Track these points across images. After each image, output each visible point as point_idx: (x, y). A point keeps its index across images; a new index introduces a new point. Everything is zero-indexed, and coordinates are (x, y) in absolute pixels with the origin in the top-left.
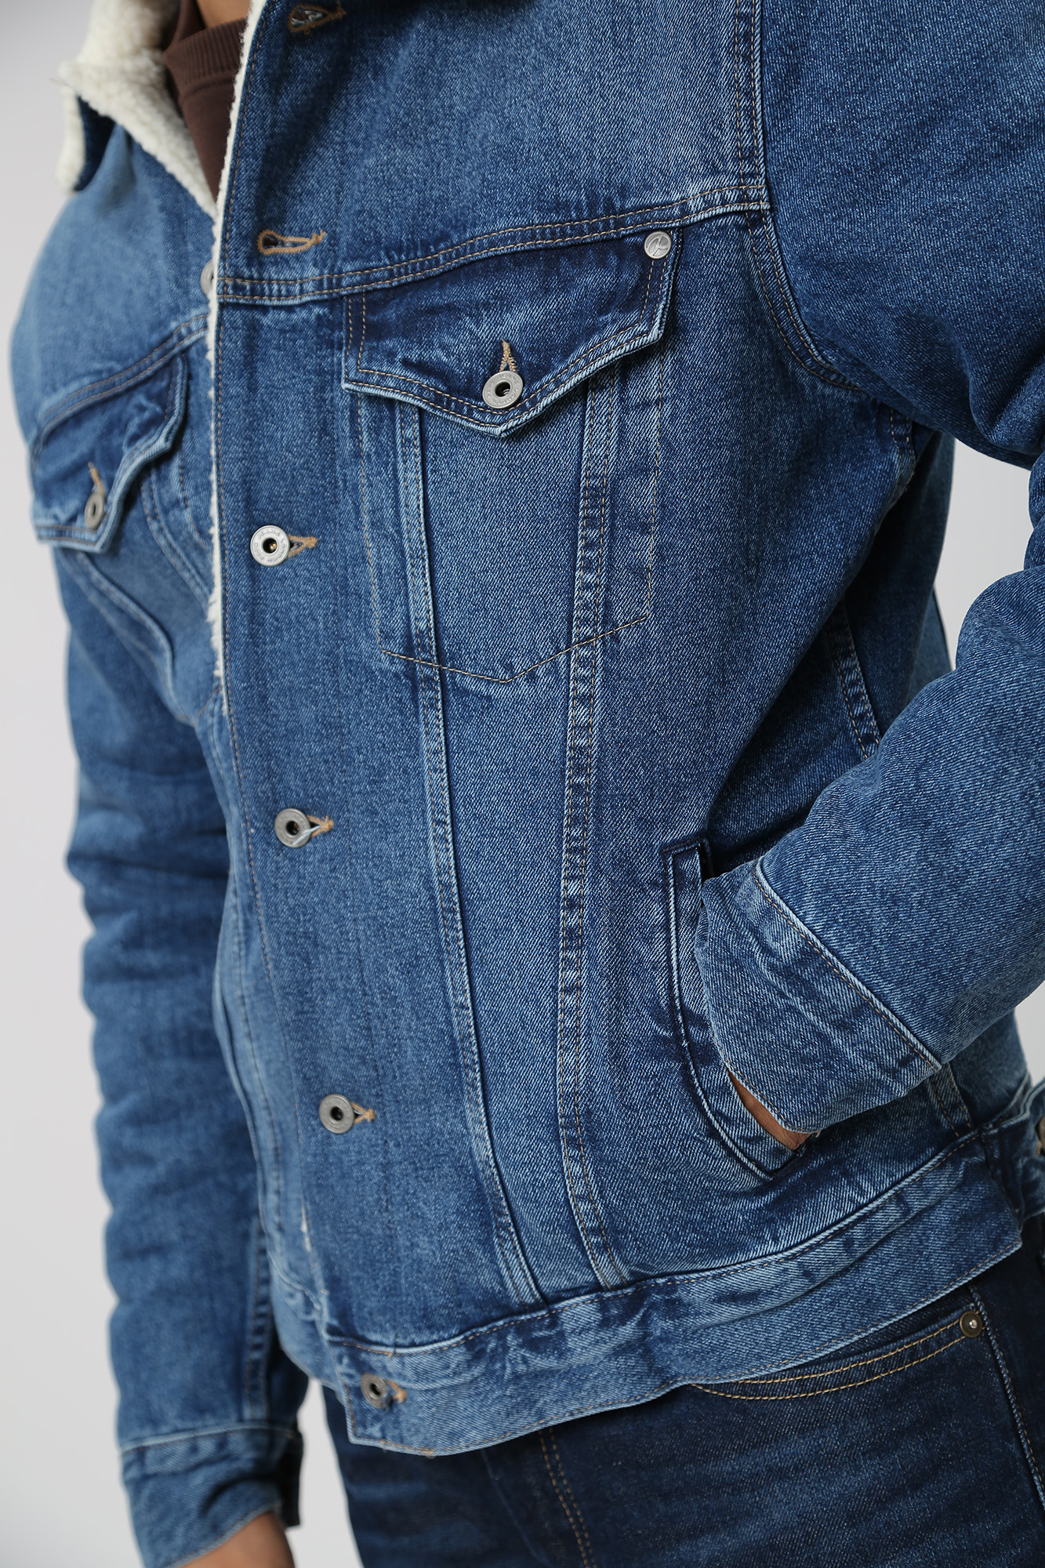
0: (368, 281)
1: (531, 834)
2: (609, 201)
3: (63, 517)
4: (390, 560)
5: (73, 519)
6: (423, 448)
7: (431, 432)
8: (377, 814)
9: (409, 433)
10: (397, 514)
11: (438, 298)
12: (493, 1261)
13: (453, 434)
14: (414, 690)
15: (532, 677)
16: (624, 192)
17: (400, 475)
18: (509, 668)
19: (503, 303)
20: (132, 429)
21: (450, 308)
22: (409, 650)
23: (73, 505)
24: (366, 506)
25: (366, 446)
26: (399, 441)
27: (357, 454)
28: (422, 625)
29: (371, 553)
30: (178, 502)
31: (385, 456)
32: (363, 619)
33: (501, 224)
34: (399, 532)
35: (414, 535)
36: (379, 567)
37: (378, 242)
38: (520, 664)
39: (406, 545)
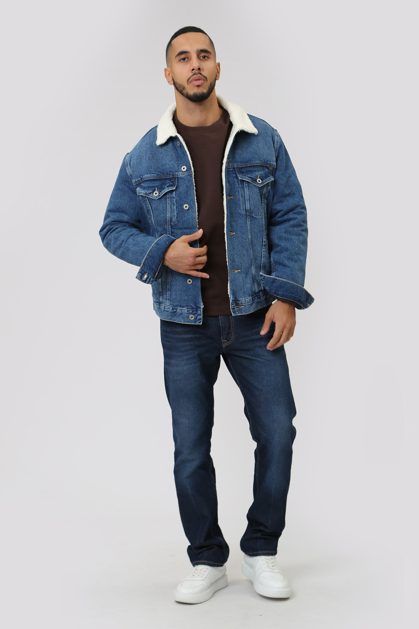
0: (238, 166)
1: (260, 234)
2: (266, 162)
4: (243, 200)
5: (150, 193)
6: (248, 187)
7: (249, 185)
8: (241, 232)
9: (246, 185)
10: (244, 195)
11: (249, 169)
12: (255, 286)
13: (253, 185)
14: (247, 216)
15: (261, 215)
16: (268, 161)
17: (245, 190)
18: (259, 214)
19: (258, 171)
20: (167, 185)
21: (252, 171)
22: (246, 211)
23: (150, 191)
24: (240, 193)
25: (240, 186)
27: (239, 187)
28: (248, 208)
29: (241, 199)
31: (243, 188)
32: (240, 208)
33: (257, 161)
34: (245, 197)
35: (247, 197)
36: (242, 201)
37: (238, 161)
38: (260, 214)
39: (246, 199)
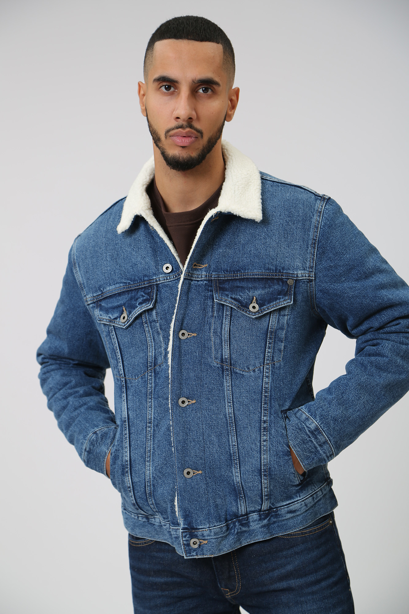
0: (219, 277)
1: (253, 406)
2: (280, 270)
3: (112, 318)
4: (218, 341)
5: (116, 318)
6: (231, 317)
7: (233, 314)
8: (210, 399)
9: (228, 313)
10: (221, 331)
11: (238, 284)
12: (237, 504)
13: (239, 315)
14: (223, 371)
15: (254, 371)
16: (283, 269)
17: (224, 322)
18: (249, 368)
19: (255, 288)
20: (140, 300)
21: (242, 287)
22: (222, 361)
23: (116, 315)
24: (213, 328)
25: (215, 315)
26: (224, 314)
27: (212, 316)
28: (226, 357)
29: (213, 339)
30: (155, 321)
31: (221, 318)
32: (210, 354)
33: (255, 271)
34: (221, 335)
35: (226, 336)
36: (215, 342)
37: (221, 269)
38: (251, 368)
39: (223, 338)
